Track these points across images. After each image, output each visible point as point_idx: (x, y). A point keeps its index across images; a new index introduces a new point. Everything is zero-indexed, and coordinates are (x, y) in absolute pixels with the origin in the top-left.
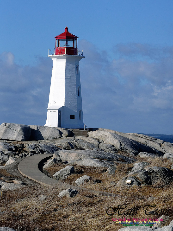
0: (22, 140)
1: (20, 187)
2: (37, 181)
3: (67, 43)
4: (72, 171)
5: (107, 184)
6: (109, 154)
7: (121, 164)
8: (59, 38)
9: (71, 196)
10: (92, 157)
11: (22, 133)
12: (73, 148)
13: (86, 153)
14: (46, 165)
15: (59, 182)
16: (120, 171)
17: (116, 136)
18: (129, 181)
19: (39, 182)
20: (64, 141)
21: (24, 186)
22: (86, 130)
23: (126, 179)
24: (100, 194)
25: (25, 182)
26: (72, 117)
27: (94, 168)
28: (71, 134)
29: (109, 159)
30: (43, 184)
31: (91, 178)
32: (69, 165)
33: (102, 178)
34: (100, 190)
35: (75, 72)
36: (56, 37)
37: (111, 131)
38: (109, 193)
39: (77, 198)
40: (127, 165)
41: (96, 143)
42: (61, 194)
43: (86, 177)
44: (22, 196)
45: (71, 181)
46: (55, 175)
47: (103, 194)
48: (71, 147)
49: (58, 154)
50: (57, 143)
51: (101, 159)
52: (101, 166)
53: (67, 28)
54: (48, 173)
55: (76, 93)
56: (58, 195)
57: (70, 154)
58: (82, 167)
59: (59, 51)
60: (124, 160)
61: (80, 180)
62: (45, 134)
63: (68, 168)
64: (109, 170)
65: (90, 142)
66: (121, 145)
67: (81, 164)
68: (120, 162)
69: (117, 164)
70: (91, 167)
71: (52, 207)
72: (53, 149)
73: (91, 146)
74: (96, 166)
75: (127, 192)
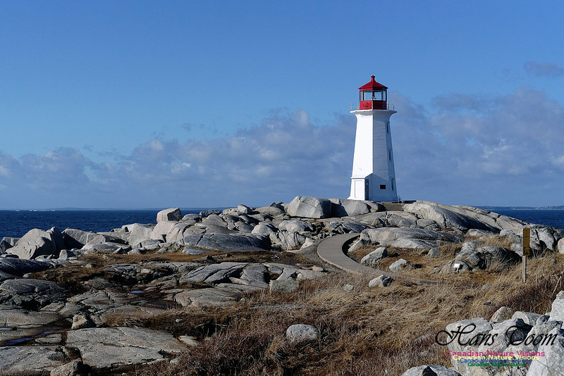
0: (321, 218)
1: (321, 275)
2: (341, 268)
3: (373, 95)
4: (385, 254)
5: (429, 269)
6: (430, 232)
7: (447, 244)
8: (364, 89)
9: (385, 285)
10: (409, 236)
11: (321, 208)
12: (384, 226)
13: (401, 231)
14: (352, 248)
15: (369, 269)
16: (446, 252)
17: (438, 210)
18: (457, 265)
19: (344, 269)
20: (373, 217)
21: (326, 274)
22: (400, 202)
23: (453, 262)
24: (421, 282)
25: (326, 269)
26: (383, 187)
27: (412, 250)
28: (381, 208)
29: (430, 239)
30: (348, 271)
31: (408, 262)
32: (381, 246)
33: (423, 262)
34: (421, 277)
35: (385, 131)
36: (360, 89)
37: (432, 204)
38: (432, 281)
39: (392, 288)
40: (454, 246)
41: (414, 218)
42: (372, 283)
43: (402, 261)
44: (324, 287)
45: (384, 266)
46: (363, 260)
47: (425, 282)
48: (382, 224)
49: (366, 233)
50: (364, 221)
51: (421, 238)
52: (421, 247)
53: (373, 77)
54: (355, 257)
55: (386, 157)
56: (368, 283)
57: (382, 234)
58: (397, 249)
59: (364, 106)
60: (450, 239)
61: (396, 265)
62: (349, 209)
63: (380, 250)
64: (431, 252)
65: (405, 217)
66: (445, 220)
67: (396, 245)
68: (445, 242)
69: (442, 244)
70: (408, 249)
71: (362, 299)
72: (360, 228)
73: (408, 223)
74: (414, 247)
75: (455, 279)
